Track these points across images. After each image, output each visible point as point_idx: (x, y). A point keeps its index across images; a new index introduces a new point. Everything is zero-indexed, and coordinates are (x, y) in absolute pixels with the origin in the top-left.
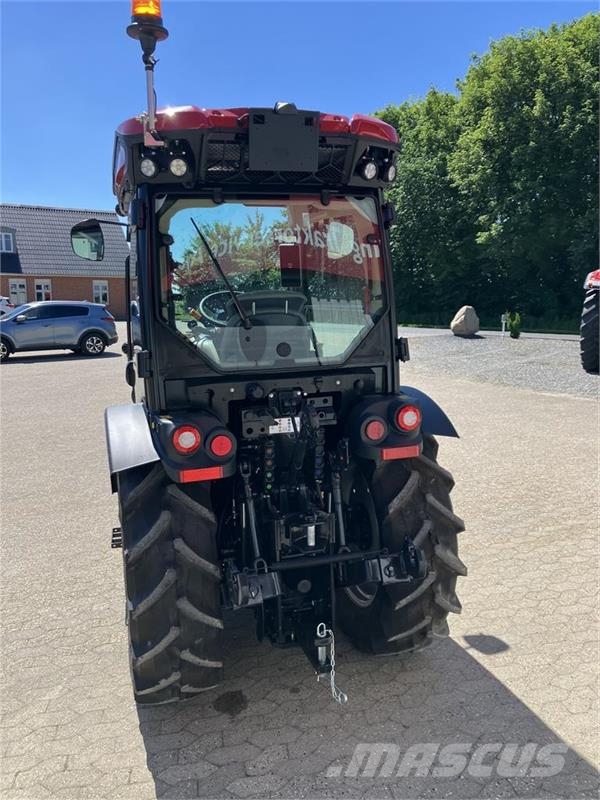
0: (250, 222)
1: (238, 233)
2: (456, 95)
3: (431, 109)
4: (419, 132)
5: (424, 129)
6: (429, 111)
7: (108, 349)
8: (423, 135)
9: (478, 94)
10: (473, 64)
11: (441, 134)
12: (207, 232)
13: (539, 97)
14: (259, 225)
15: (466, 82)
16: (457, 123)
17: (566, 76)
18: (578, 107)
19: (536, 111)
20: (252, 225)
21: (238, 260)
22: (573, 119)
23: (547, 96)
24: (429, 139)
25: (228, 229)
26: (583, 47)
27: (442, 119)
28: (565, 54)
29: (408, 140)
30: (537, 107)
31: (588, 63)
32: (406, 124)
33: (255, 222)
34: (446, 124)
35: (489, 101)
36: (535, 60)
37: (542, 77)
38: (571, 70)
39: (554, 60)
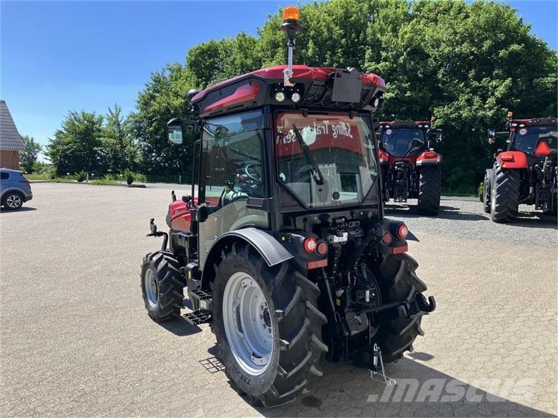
0: (111, 112)
1: (101, 120)
2: (257, 38)
3: (242, 45)
4: (235, 59)
5: (238, 58)
6: (240, 47)
7: (24, 205)
8: (238, 62)
9: (273, 39)
10: (268, 20)
11: (249, 62)
12: (75, 118)
13: (311, 44)
14: (118, 115)
15: (263, 30)
16: (259, 56)
17: (325, 34)
18: (334, 54)
19: (310, 53)
20: (112, 114)
21: (101, 139)
22: (332, 60)
23: (315, 43)
24: (242, 64)
25: (93, 116)
26: (334, 17)
27: (249, 52)
28: (324, 21)
29: (227, 64)
30: (310, 50)
31: (338, 28)
32: (224, 53)
33: (114, 112)
34: (251, 55)
35: (281, 44)
36: (308, 22)
37: (312, 33)
38: (328, 30)
39: (318, 23)
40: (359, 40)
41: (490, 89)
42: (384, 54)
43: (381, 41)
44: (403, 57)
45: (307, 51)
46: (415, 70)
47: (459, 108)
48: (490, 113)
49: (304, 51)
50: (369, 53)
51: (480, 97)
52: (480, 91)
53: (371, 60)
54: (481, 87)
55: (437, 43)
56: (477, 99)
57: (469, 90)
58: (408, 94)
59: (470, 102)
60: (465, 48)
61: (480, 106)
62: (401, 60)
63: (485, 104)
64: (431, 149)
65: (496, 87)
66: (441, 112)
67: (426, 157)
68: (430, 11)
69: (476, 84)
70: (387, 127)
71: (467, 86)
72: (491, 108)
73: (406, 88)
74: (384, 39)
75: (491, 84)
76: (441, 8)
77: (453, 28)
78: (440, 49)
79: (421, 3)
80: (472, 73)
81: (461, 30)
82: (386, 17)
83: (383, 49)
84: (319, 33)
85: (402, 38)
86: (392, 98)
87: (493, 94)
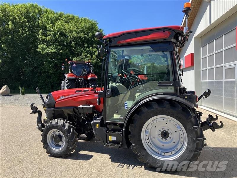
13: (10, 23)
17: (18, 19)
18: (23, 29)
22: (23, 32)
23: (13, 23)
40: (35, 25)
41: (93, 52)
42: (48, 33)
43: (47, 27)
44: (58, 35)
45: (8, 26)
46: (62, 41)
47: (82, 58)
48: (94, 61)
49: (7, 25)
50: (40, 31)
51: (90, 54)
52: (89, 52)
53: (42, 34)
54: (90, 51)
55: (71, 32)
56: (89, 55)
57: (85, 51)
58: (61, 51)
59: (86, 56)
60: (82, 35)
61: (90, 58)
62: (57, 36)
63: (92, 57)
64: (93, 73)
65: (95, 52)
66: (76, 59)
67: (92, 76)
68: (65, 18)
69: (88, 49)
70: (74, 63)
71: (84, 50)
72: (94, 59)
73: (60, 48)
74: (48, 26)
75: (93, 50)
76: (70, 18)
77: (76, 26)
78: (73, 34)
79: (61, 14)
80: (86, 45)
81: (80, 27)
82: (47, 17)
83: (48, 31)
84: (14, 18)
85: (57, 27)
86: (54, 52)
87: (94, 54)
